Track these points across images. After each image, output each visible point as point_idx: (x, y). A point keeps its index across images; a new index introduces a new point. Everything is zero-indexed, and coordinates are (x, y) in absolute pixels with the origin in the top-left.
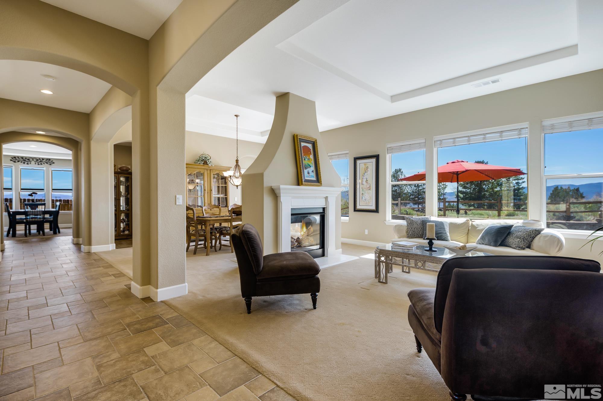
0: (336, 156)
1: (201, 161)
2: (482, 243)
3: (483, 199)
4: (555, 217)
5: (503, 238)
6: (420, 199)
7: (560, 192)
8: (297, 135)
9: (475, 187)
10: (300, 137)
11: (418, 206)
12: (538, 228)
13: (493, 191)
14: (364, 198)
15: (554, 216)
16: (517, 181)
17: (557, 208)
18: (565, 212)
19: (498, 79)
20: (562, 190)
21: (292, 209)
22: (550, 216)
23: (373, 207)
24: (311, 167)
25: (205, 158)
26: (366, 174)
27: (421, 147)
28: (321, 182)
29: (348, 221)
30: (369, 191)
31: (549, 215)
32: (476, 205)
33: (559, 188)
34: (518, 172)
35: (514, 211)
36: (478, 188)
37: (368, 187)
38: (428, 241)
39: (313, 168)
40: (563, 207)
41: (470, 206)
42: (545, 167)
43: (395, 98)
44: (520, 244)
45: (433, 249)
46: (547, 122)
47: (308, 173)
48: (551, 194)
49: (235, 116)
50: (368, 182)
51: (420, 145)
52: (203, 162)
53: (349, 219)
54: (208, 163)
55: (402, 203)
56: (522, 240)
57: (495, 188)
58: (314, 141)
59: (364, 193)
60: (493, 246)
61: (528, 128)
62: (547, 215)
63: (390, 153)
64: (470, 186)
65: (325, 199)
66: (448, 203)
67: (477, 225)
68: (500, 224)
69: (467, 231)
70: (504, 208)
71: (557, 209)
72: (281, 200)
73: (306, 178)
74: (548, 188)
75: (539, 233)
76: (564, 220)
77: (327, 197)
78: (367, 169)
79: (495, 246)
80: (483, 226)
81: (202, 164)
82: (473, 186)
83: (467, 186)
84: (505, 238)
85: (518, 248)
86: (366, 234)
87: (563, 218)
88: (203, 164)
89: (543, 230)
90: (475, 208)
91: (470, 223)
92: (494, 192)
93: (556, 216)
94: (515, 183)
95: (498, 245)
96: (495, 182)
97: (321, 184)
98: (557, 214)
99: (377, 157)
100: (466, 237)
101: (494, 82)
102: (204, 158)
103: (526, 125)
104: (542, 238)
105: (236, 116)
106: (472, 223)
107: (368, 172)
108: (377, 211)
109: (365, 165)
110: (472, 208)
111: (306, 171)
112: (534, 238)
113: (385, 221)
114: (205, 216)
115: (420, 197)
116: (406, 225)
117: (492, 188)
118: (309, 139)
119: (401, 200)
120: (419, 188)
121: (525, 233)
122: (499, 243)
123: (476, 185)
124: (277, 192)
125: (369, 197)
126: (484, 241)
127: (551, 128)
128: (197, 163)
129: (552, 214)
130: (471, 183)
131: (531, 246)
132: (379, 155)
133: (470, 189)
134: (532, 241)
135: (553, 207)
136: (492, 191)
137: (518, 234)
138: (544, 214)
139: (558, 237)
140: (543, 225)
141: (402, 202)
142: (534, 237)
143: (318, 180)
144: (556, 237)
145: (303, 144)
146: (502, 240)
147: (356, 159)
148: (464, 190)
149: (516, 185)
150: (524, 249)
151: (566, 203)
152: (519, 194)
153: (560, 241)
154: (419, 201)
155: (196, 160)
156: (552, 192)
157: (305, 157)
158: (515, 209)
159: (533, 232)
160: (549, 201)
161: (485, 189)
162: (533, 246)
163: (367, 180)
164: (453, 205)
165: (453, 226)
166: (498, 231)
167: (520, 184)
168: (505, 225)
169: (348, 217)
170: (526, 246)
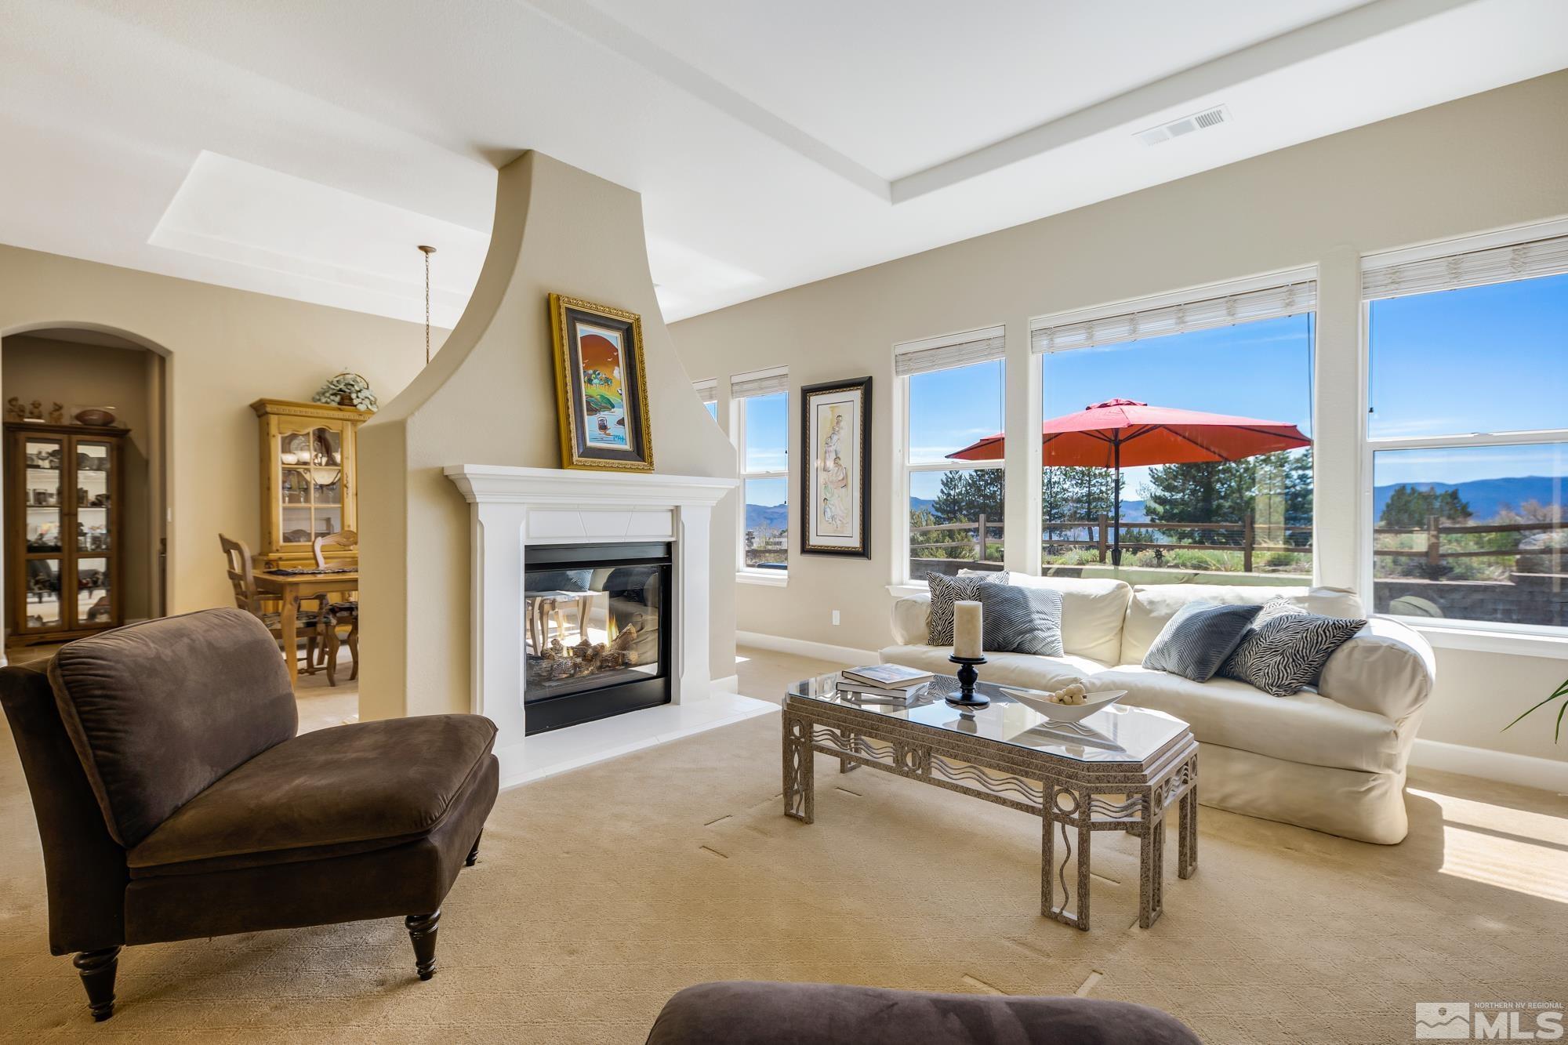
0: (755, 385)
1: (332, 395)
2: (1160, 667)
3: (1214, 519)
4: (1399, 569)
5: (1227, 651)
6: (1055, 518)
7: (1409, 502)
8: (558, 298)
9: (1196, 486)
10: (569, 303)
11: (1051, 537)
12: (1345, 618)
13: (1241, 497)
14: (829, 514)
15: (1397, 565)
16: (1300, 472)
17: (1402, 544)
18: (1426, 554)
19: (1219, 109)
20: (1416, 495)
21: (529, 549)
22: (1383, 564)
23: (855, 542)
24: (613, 407)
25: (349, 387)
26: (835, 438)
27: (994, 351)
28: (651, 457)
29: (785, 584)
30: (844, 489)
31: (1382, 562)
32: (1196, 535)
33: (1408, 491)
34: (1290, 437)
35: (1287, 550)
36: (1202, 490)
37: (841, 478)
38: (959, 667)
39: (622, 411)
40: (1419, 541)
41: (1182, 536)
42: (1371, 410)
43: (901, 188)
44: (1281, 675)
45: (978, 697)
46: (1378, 261)
47: (603, 427)
48: (1388, 506)
49: (422, 248)
50: (841, 462)
51: (987, 346)
52: (339, 397)
53: (789, 577)
54: (355, 402)
55: (989, 527)
56: (1291, 660)
57: (1246, 491)
58: (630, 321)
59: (828, 496)
60: (1194, 680)
61: (1318, 283)
62: (1374, 562)
63: (905, 371)
64: (1184, 484)
65: (670, 514)
66: (1126, 529)
67: (1151, 603)
68: (1223, 600)
69: (1118, 624)
70: (1265, 542)
71: (1403, 548)
72: (480, 518)
73: (589, 444)
74: (1377, 492)
75: (1350, 637)
76: (1422, 577)
77: (677, 508)
78: (838, 423)
79: (1201, 678)
80: (1168, 605)
81: (334, 404)
82: (1191, 485)
83: (1176, 484)
84: (1235, 652)
85: (1274, 689)
86: (834, 623)
87: (1420, 571)
88: (339, 404)
89: (1360, 625)
90: (1195, 542)
91: (1131, 594)
92: (1245, 499)
93: (1401, 565)
94: (1295, 477)
95: (1208, 677)
96: (1245, 475)
97: (651, 464)
98: (1403, 559)
99: (865, 385)
100: (1115, 643)
101: (1206, 121)
102: (342, 386)
103: (1308, 271)
104: (1356, 655)
105: (425, 249)
106: (1135, 596)
107: (841, 431)
108: (864, 552)
109: (832, 411)
110: (1187, 541)
111: (591, 423)
112: (1329, 654)
113: (889, 583)
114: (322, 565)
115: (1055, 513)
116: (930, 600)
117: (1240, 490)
118: (610, 313)
119: (988, 520)
120: (1051, 488)
121: (1299, 636)
122: (1214, 669)
123: (1197, 483)
124: (462, 487)
125: (843, 508)
126: (1167, 656)
127: (1390, 281)
128: (319, 400)
129: (1389, 559)
130: (1185, 477)
131: (1321, 683)
132: (871, 378)
133: (1183, 491)
134: (1323, 664)
135: (1390, 541)
136: (1238, 498)
137: (1278, 637)
138: (1368, 559)
139: (1414, 652)
140: (1363, 604)
141: (989, 524)
142: (1330, 650)
143: (640, 452)
144: (1405, 653)
145: (583, 330)
146: (1223, 657)
147: (807, 392)
148: (1167, 494)
149: (1298, 481)
150: (1295, 692)
151: (1428, 530)
152: (1306, 506)
153: (1422, 667)
154: (1053, 522)
155: (318, 394)
156: (1389, 501)
157: (591, 372)
158: (1292, 546)
159: (1328, 634)
160: (1383, 523)
161: (1221, 492)
162: (1326, 681)
163: (837, 458)
164: (1140, 533)
165: (1076, 604)
166: (1209, 626)
167: (1309, 481)
168: (1239, 603)
169: (785, 572)
170: (1301, 680)
